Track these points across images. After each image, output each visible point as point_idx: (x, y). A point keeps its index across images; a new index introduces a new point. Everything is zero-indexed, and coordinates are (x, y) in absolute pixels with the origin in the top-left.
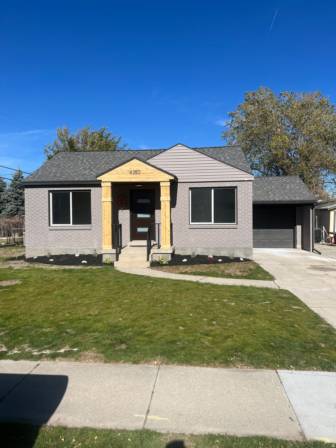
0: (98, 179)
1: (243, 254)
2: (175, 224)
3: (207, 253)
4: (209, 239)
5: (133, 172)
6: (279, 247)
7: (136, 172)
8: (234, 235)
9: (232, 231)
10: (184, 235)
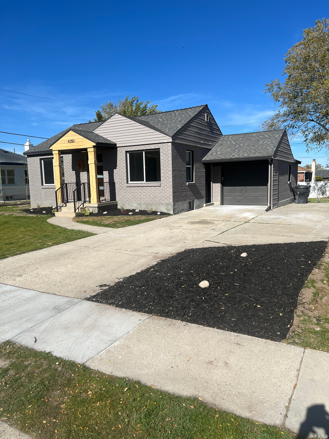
0: (50, 148)
1: (165, 209)
2: (116, 183)
3: (140, 208)
4: (141, 196)
5: (70, 141)
6: (254, 204)
7: (72, 141)
8: (159, 192)
9: (157, 189)
10: (123, 193)
